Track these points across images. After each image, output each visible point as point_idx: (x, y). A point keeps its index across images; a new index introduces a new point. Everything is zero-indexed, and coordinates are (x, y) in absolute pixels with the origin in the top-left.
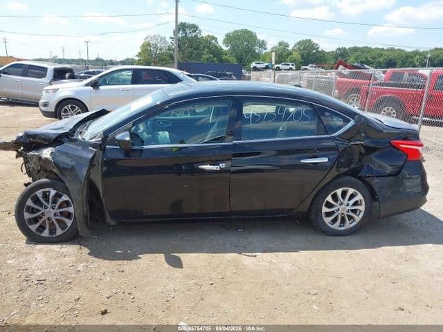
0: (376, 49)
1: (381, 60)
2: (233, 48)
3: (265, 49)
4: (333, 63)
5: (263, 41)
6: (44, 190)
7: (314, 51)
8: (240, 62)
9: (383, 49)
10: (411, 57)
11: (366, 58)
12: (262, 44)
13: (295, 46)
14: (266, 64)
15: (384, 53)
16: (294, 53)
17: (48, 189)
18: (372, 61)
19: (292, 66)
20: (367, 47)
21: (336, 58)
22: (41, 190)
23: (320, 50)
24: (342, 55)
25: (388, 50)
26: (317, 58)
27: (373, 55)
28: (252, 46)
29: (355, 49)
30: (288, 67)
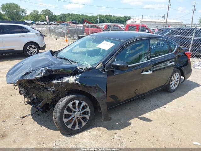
0: (77, 14)
1: (80, 19)
2: (8, 13)
3: (26, 13)
4: (60, 21)
5: (24, 9)
6: (73, 102)
7: (51, 15)
8: (13, 20)
9: (79, 15)
10: (91, 18)
11: (74, 19)
12: (24, 11)
13: (41, 12)
14: (32, 21)
15: (80, 16)
16: (42, 16)
17: (74, 101)
18: (76, 20)
19: (45, 22)
20: (73, 14)
21: (61, 18)
22: (71, 103)
23: (53, 14)
24: (63, 17)
25: (81, 15)
26: (53, 18)
27: (76, 17)
28: (19, 12)
29: (69, 15)
30: (43, 23)
